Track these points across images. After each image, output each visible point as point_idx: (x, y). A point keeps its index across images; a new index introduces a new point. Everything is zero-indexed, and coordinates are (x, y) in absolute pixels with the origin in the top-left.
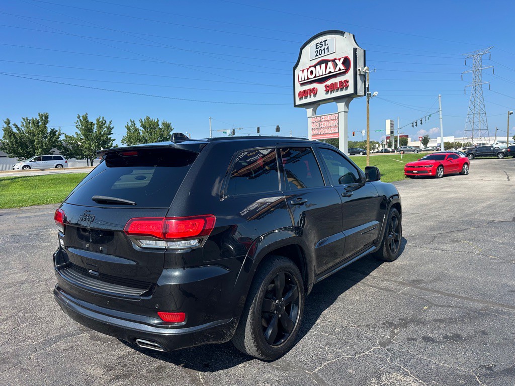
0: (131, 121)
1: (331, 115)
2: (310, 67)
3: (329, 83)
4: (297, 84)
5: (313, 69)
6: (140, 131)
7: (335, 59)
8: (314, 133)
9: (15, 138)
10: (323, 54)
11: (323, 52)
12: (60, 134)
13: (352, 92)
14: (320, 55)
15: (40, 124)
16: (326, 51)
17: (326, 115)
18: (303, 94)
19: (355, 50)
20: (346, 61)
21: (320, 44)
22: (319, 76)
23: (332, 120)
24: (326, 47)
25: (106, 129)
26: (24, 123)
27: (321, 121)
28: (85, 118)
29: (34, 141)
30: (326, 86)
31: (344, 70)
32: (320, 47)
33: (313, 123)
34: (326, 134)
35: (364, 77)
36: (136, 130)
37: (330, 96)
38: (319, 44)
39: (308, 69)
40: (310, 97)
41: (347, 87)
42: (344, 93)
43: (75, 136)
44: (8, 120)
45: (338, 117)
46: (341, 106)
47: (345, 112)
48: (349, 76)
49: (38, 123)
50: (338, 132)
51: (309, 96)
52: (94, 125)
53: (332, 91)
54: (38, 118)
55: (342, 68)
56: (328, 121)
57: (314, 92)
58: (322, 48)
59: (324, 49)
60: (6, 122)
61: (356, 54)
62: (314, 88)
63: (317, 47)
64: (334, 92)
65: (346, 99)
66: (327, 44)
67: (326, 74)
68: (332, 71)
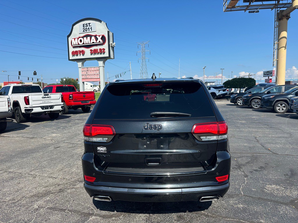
1: (95, 67)
2: (79, 37)
3: (93, 48)
4: (71, 46)
5: (82, 39)
7: (97, 35)
8: (84, 77)
10: (88, 31)
11: (88, 30)
13: (108, 56)
14: (86, 31)
16: (90, 30)
17: (91, 68)
18: (75, 53)
19: (108, 32)
20: (103, 38)
22: (86, 44)
23: (96, 71)
24: (90, 27)
27: (87, 70)
30: (91, 50)
31: (102, 43)
33: (83, 71)
34: (92, 78)
35: (113, 48)
37: (93, 56)
39: (78, 39)
40: (80, 56)
41: (104, 53)
42: (102, 56)
45: (99, 69)
46: (101, 63)
47: (103, 67)
48: (105, 46)
50: (100, 78)
51: (79, 55)
55: (101, 41)
56: (93, 71)
57: (83, 52)
58: (87, 28)
59: (89, 28)
61: (109, 34)
62: (83, 50)
63: (84, 26)
64: (96, 55)
65: (104, 60)
66: (91, 26)
67: (90, 43)
68: (95, 42)
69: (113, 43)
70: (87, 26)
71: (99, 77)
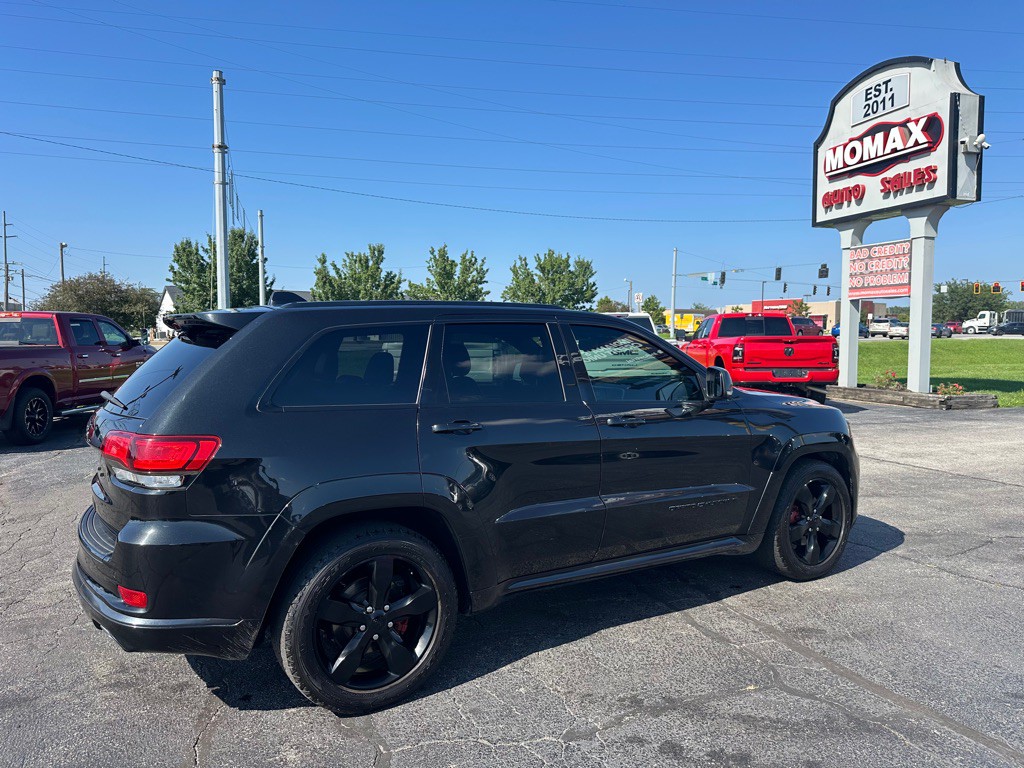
0: (520, 259)
1: (894, 244)
2: (851, 140)
3: (890, 173)
4: (822, 177)
5: (856, 144)
6: (535, 277)
7: (909, 120)
8: (855, 282)
9: (333, 286)
10: (881, 111)
11: (881, 106)
12: (399, 282)
13: (944, 192)
14: (874, 113)
15: (371, 263)
16: (888, 103)
17: (883, 245)
18: (834, 199)
19: (955, 99)
20: (932, 125)
21: (876, 90)
22: (870, 160)
23: (896, 256)
24: (889, 94)
25: (475, 273)
26: (348, 261)
27: (870, 258)
28: (443, 254)
29: (359, 292)
30: (884, 181)
31: (926, 145)
32: (875, 96)
33: (854, 261)
34: (881, 286)
35: (977, 158)
36: (529, 275)
37: (892, 202)
38: (872, 90)
39: (845, 146)
40: (849, 206)
41: (933, 183)
42: (925, 195)
43: (425, 285)
44: (324, 256)
45: (911, 249)
46: (918, 225)
47: (926, 238)
48: (939, 158)
49: (367, 261)
50: (909, 284)
51: (846, 203)
52: (456, 265)
53: (898, 191)
54: (368, 253)
56: (888, 257)
57: (858, 193)
58: (880, 99)
59: (884, 101)
60: (320, 260)
61: (957, 106)
62: (858, 186)
63: (869, 97)
64: (901, 194)
65: (930, 210)
66: (891, 90)
67: (884, 155)
68: (900, 146)
69: (973, 139)
70: (877, 93)
71: (906, 281)
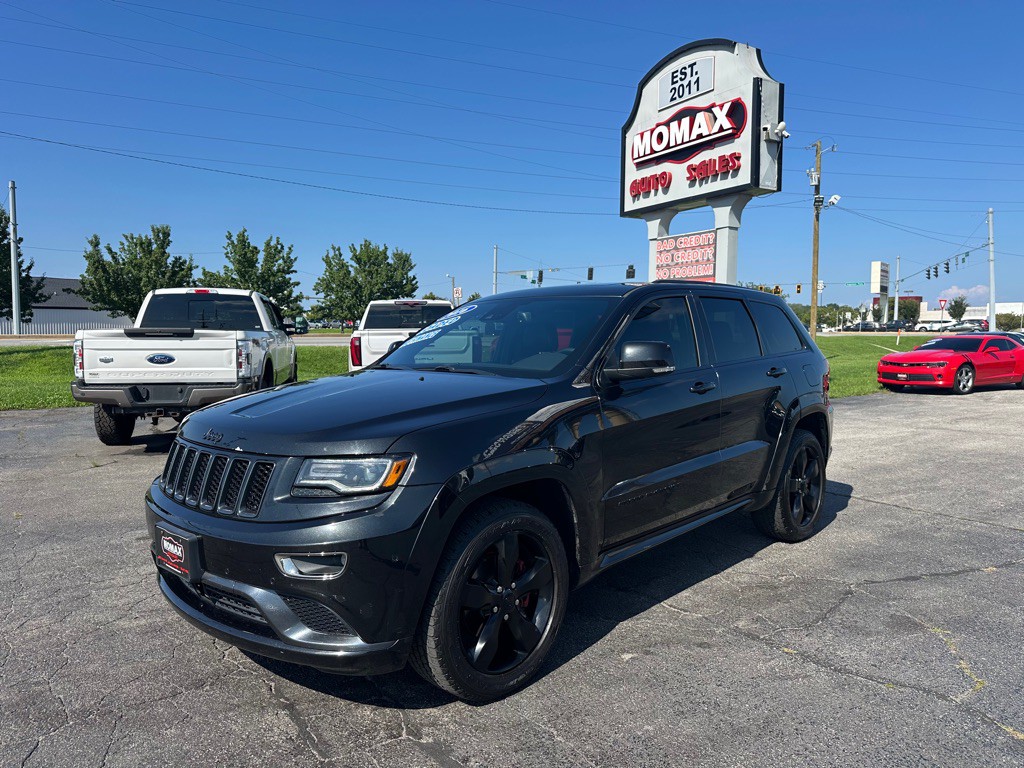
0: (334, 248)
1: (699, 233)
2: (658, 125)
3: (696, 160)
4: (630, 164)
5: (663, 129)
6: (350, 269)
7: (713, 105)
8: (662, 274)
9: (105, 271)
10: (686, 96)
11: (687, 90)
12: (190, 269)
13: (747, 180)
14: (680, 97)
15: (154, 246)
16: (694, 87)
17: (688, 236)
18: (642, 188)
19: (758, 82)
20: (736, 111)
21: (682, 73)
22: (676, 145)
23: (703, 247)
24: (695, 78)
25: (281, 261)
26: (126, 244)
28: (243, 240)
29: (141, 279)
30: (691, 169)
31: (730, 131)
32: (681, 79)
33: (661, 252)
35: (777, 145)
36: (343, 266)
37: (698, 190)
38: (678, 73)
39: (652, 131)
40: (656, 195)
41: (737, 170)
42: (730, 183)
43: (222, 273)
44: (96, 237)
45: (715, 240)
46: (723, 214)
47: (730, 228)
48: (742, 145)
49: (150, 244)
50: (714, 275)
51: (653, 191)
52: (258, 253)
53: (705, 179)
54: (151, 236)
56: (693, 248)
57: (664, 181)
58: (686, 83)
59: (689, 84)
60: (91, 242)
61: (760, 92)
62: (664, 173)
63: (675, 80)
64: (706, 183)
65: (734, 199)
66: (696, 73)
67: (690, 141)
68: (705, 132)
69: (774, 127)
70: (683, 77)
71: (711, 273)
